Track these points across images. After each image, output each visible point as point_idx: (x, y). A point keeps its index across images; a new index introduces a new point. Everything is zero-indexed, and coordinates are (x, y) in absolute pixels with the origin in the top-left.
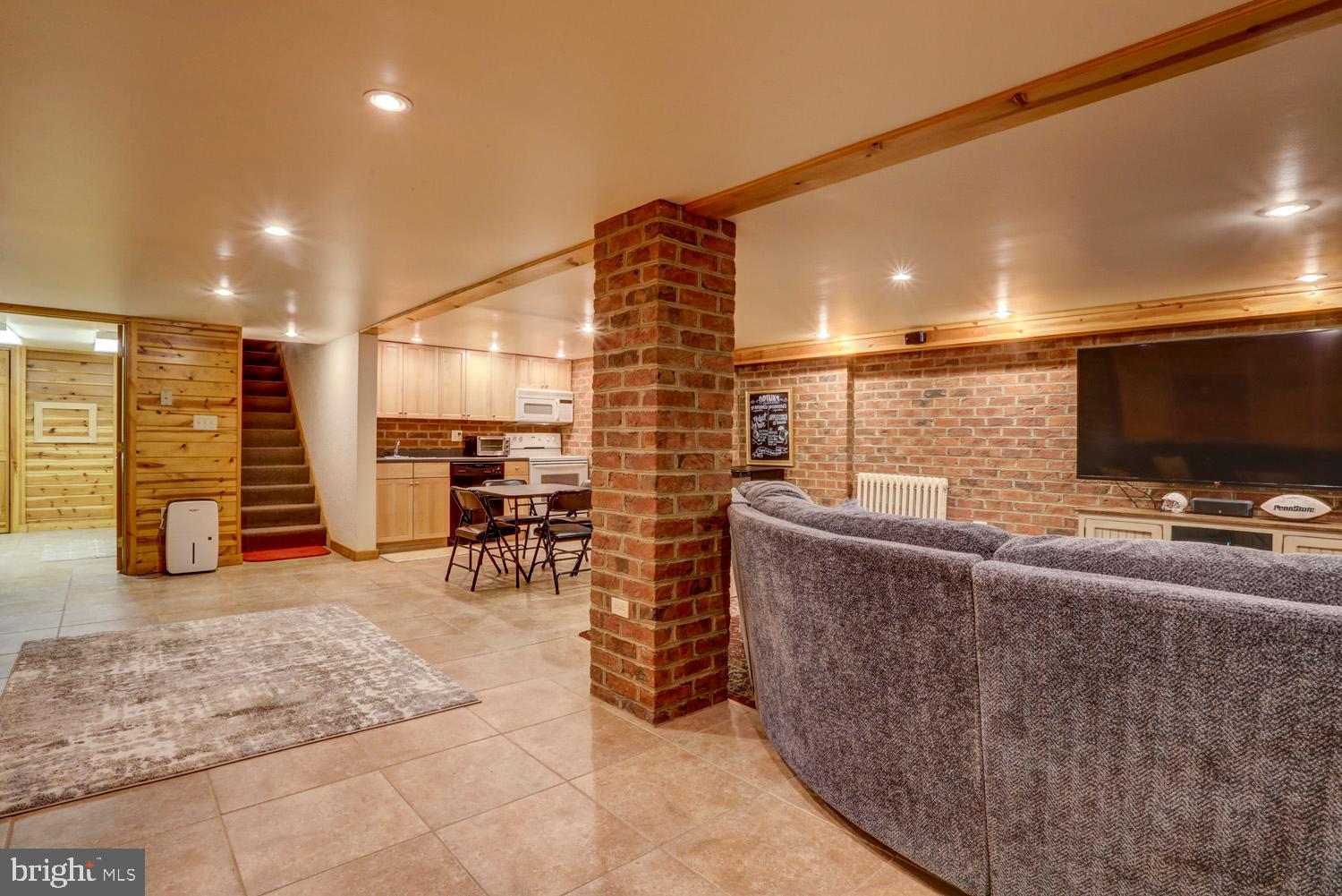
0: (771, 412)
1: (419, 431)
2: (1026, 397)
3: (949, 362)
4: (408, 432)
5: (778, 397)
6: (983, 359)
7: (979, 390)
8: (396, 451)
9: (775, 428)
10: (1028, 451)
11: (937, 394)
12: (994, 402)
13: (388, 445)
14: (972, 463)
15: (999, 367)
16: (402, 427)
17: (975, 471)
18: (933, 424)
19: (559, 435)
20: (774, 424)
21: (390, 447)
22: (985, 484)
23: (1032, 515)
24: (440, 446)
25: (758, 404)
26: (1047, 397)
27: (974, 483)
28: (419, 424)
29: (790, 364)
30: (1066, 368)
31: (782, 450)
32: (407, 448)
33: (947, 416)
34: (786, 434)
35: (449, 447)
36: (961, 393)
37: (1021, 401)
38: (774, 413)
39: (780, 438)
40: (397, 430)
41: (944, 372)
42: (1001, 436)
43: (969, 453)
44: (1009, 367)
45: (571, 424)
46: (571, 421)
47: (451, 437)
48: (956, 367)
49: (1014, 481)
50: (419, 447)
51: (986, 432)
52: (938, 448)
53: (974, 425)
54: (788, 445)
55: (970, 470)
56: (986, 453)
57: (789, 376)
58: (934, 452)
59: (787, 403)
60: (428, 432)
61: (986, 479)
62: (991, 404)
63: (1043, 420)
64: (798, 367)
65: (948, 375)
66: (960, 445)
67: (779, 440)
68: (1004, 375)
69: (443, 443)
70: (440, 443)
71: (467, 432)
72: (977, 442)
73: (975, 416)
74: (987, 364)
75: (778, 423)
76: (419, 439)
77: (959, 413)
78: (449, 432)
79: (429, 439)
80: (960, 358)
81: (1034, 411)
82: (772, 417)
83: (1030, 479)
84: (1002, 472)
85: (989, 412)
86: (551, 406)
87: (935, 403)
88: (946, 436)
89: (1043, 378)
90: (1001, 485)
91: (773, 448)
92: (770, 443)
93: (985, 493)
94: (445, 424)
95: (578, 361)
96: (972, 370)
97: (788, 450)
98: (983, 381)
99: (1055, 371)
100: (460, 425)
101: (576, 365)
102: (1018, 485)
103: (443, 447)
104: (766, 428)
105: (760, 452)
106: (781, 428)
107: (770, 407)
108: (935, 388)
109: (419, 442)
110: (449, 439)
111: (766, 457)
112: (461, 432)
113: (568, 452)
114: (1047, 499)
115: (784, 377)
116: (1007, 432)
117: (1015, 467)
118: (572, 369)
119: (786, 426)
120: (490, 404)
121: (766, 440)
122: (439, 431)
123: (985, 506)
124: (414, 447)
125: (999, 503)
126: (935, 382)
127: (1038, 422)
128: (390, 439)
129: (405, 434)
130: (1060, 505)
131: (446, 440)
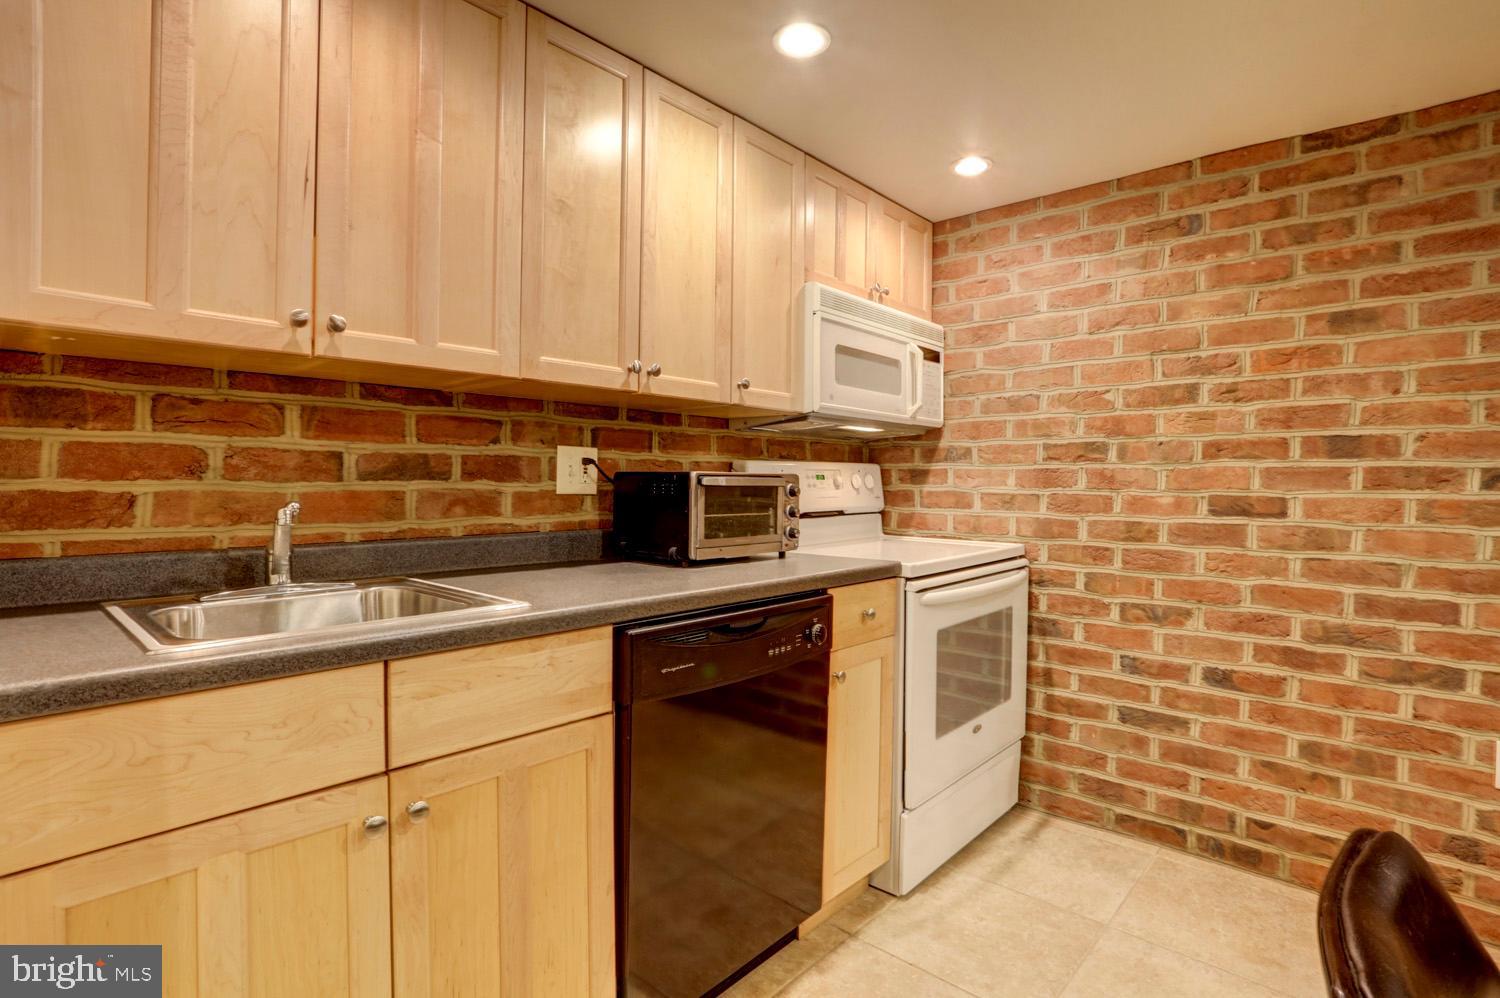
1: (411, 446)
4: (354, 451)
8: (281, 550)
13: (239, 518)
16: (318, 423)
19: (875, 468)
21: (248, 532)
24: (507, 516)
28: (412, 413)
32: (352, 531)
35: (546, 522)
40: (293, 438)
45: (934, 433)
46: (937, 421)
47: (553, 477)
50: (410, 523)
60: (456, 452)
69: (523, 503)
70: (507, 504)
71: (612, 454)
76: (412, 488)
78: (546, 452)
79: (458, 484)
86: (895, 363)
94: (529, 416)
95: (961, 221)
100: (588, 424)
101: (951, 239)
103: (524, 522)
109: (411, 502)
110: (545, 485)
112: (593, 453)
113: (906, 524)
118: (937, 250)
120: (727, 330)
122: (505, 448)
124: (389, 527)
128: (250, 488)
129: (338, 457)
131: (534, 488)
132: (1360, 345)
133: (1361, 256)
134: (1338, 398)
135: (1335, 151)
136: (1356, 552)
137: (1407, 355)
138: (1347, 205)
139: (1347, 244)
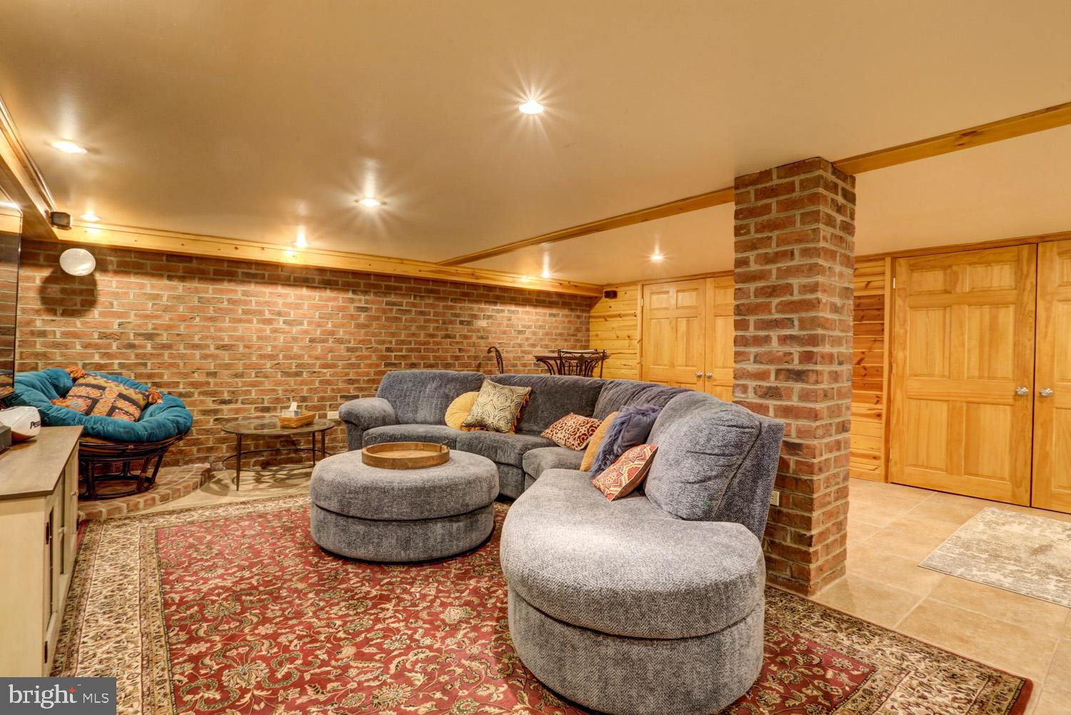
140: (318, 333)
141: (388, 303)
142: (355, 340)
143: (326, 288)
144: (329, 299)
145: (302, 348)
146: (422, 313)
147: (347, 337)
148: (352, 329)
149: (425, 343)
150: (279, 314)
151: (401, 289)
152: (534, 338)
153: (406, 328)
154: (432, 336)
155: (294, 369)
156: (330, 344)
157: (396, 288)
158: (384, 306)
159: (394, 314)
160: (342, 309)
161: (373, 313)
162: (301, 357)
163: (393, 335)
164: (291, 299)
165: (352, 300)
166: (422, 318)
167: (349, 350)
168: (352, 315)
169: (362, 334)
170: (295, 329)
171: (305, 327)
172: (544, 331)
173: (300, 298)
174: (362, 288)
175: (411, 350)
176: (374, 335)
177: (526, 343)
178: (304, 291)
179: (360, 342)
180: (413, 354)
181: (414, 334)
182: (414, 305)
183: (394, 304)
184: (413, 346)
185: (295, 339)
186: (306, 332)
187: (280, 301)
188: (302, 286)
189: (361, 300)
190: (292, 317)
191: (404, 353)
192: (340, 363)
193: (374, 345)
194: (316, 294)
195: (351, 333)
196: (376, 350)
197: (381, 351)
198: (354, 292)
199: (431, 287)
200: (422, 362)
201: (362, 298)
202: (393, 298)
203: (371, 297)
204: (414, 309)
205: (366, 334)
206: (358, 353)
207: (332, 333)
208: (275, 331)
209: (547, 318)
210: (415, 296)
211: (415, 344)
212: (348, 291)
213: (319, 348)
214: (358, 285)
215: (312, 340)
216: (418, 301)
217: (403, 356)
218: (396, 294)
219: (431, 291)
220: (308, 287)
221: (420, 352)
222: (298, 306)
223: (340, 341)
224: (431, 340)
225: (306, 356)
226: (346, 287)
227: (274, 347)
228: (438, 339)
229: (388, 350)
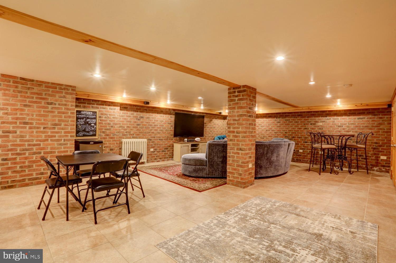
0: (88, 118)
2: (160, 120)
3: (145, 110)
5: (91, 113)
6: (153, 110)
7: (152, 118)
9: (90, 124)
10: (161, 132)
11: (142, 117)
12: (155, 121)
14: (150, 135)
15: (156, 113)
17: (151, 137)
18: (141, 125)
20: (89, 123)
22: (153, 140)
23: (161, 146)
25: (81, 114)
26: (164, 121)
27: (150, 140)
29: (97, 101)
30: (167, 115)
31: (93, 133)
33: (145, 123)
34: (95, 127)
36: (148, 118)
37: (160, 121)
38: (89, 119)
39: (92, 128)
41: (144, 112)
42: (156, 129)
43: (149, 133)
44: (158, 113)
48: (147, 111)
49: (158, 139)
51: (153, 128)
52: (143, 131)
53: (151, 126)
54: (96, 131)
55: (150, 136)
56: (153, 133)
57: (95, 106)
58: (141, 133)
59: (96, 116)
61: (153, 139)
62: (154, 121)
63: (163, 125)
64: (100, 103)
65: (145, 113)
66: (148, 131)
67: (91, 129)
68: (157, 115)
72: (151, 130)
73: (151, 124)
74: (153, 112)
75: (91, 122)
77: (147, 123)
80: (148, 109)
81: (162, 123)
82: (88, 120)
83: (161, 138)
84: (156, 137)
85: (154, 123)
87: (142, 120)
88: (144, 128)
89: (164, 116)
90: (156, 140)
91: (88, 132)
92: (87, 130)
93: (153, 142)
96: (150, 112)
97: (96, 133)
98: (152, 116)
99: (166, 115)
102: (159, 139)
104: (85, 124)
105: (81, 134)
106: (92, 125)
107: (87, 116)
108: (142, 116)
111: (84, 136)
114: (164, 142)
115: (93, 106)
116: (157, 128)
117: (159, 136)
119: (95, 124)
121: (85, 129)
123: (153, 145)
125: (156, 144)
126: (142, 114)
127: (163, 126)
130: (166, 143)
132: (28, 109)
133: (28, 97)
134: (25, 116)
135: (25, 81)
136: (27, 138)
137: (34, 112)
138: (26, 90)
139: (27, 95)
140: (268, 129)
141: (285, 120)
142: (277, 130)
143: (269, 118)
144: (270, 120)
145: (264, 132)
146: (296, 122)
147: (275, 129)
148: (276, 127)
149: (297, 131)
150: (260, 125)
151: (289, 116)
152: (348, 128)
153: (291, 127)
154: (300, 129)
155: (263, 137)
156: (270, 131)
157: (288, 116)
158: (284, 121)
159: (287, 123)
160: (274, 122)
161: (281, 123)
162: (264, 134)
163: (287, 129)
164: (262, 121)
165: (276, 120)
166: (296, 123)
167: (275, 133)
168: (276, 124)
169: (278, 129)
170: (263, 128)
171: (265, 127)
172: (355, 125)
173: (264, 121)
174: (278, 117)
175: (293, 133)
176: (282, 129)
177: (343, 131)
178: (265, 119)
179: (278, 131)
180: (293, 134)
181: (294, 128)
182: (294, 120)
183: (287, 120)
184: (293, 132)
185: (263, 130)
186: (265, 128)
187: (260, 122)
188: (264, 118)
189: (278, 120)
190: (262, 125)
191: (290, 134)
192: (273, 136)
193: (282, 131)
194: (267, 119)
195: (276, 129)
196: (282, 133)
197: (284, 133)
198: (276, 118)
199: (299, 114)
200: (296, 137)
201: (278, 119)
202: (287, 119)
203: (281, 119)
204: (294, 121)
205: (280, 128)
206: (277, 134)
207: (271, 129)
208: (259, 128)
209: (357, 120)
210: (294, 117)
211: (294, 131)
212: (275, 118)
213: (268, 132)
214: (277, 116)
215: (266, 130)
216: (295, 118)
217: (290, 135)
218: (288, 117)
219: (299, 115)
220: (265, 118)
221: (296, 133)
222: (263, 123)
223: (273, 131)
224: (300, 130)
225: (265, 134)
226: (274, 117)
227: (259, 132)
228: (302, 130)
229: (286, 133)
